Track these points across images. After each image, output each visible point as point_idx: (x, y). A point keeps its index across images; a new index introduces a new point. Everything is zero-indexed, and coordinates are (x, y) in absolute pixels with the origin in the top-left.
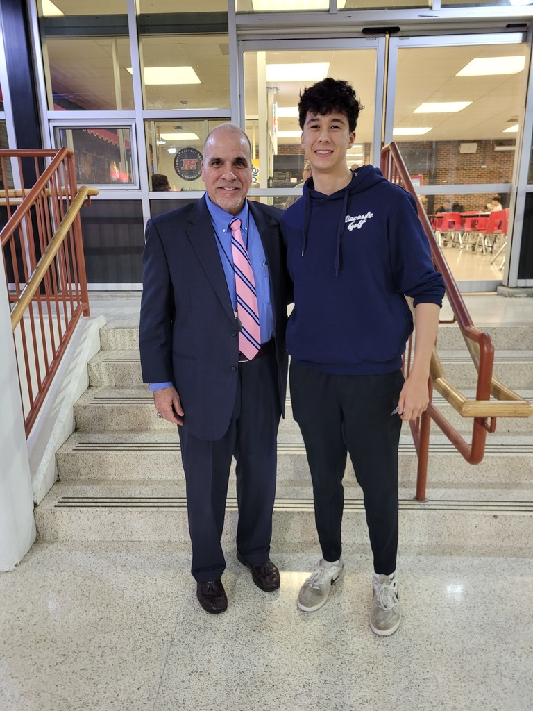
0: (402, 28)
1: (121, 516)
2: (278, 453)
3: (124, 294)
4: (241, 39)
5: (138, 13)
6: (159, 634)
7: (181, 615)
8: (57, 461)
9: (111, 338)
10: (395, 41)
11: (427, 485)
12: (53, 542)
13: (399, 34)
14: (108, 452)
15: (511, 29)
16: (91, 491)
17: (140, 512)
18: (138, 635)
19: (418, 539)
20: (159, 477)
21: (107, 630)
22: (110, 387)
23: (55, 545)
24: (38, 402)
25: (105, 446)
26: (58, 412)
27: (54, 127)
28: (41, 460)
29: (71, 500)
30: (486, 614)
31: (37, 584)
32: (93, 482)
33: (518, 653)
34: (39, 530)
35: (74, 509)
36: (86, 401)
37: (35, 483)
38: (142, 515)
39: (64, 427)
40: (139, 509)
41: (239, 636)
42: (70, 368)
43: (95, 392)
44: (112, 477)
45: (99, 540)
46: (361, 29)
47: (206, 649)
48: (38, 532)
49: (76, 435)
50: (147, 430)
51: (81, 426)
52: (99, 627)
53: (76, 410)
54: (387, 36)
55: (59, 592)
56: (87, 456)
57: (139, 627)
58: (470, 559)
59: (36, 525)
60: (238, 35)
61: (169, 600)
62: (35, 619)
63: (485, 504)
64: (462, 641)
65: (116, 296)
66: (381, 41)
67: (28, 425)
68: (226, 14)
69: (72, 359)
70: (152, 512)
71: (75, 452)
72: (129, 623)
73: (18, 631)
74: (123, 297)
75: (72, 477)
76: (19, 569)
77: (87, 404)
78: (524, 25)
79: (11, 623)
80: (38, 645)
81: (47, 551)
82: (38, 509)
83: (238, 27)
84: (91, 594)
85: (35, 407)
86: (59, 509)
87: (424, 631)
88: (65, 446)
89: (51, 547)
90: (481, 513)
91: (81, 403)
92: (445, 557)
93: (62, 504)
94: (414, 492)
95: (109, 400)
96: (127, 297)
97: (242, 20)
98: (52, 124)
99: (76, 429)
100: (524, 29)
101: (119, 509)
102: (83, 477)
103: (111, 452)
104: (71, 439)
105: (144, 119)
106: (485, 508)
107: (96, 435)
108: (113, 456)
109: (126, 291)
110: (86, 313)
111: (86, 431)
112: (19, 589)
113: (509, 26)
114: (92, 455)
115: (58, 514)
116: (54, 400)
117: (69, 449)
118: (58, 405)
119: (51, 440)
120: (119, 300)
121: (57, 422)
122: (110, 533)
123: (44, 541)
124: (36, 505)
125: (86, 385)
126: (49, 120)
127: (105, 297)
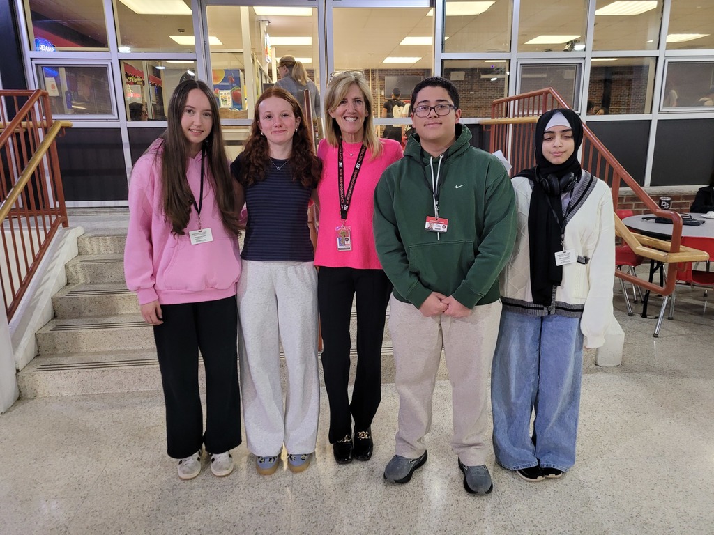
1: (88, 375)
3: (108, 210)
8: (37, 339)
9: (87, 244)
10: (330, 2)
12: (33, 399)
14: (80, 331)
16: (64, 361)
17: (103, 371)
20: (123, 348)
22: (86, 283)
23: (35, 400)
24: (19, 295)
25: (78, 327)
26: (37, 302)
27: (36, 65)
28: (22, 337)
29: (48, 367)
31: (18, 424)
32: (68, 354)
34: (21, 390)
35: (49, 372)
36: (64, 294)
37: (17, 354)
38: (105, 373)
39: (42, 313)
40: (103, 369)
42: (49, 268)
43: (72, 288)
44: (84, 350)
45: (71, 395)
48: (20, 392)
49: (54, 321)
50: (116, 315)
51: (59, 315)
53: (54, 302)
55: (35, 427)
56: (62, 335)
59: (18, 386)
65: (100, 212)
66: (320, 2)
67: (10, 313)
69: (51, 260)
70: (113, 371)
71: (52, 332)
74: (107, 212)
75: (50, 352)
77: (64, 296)
81: (28, 404)
82: (19, 374)
85: (17, 298)
86: (37, 373)
88: (44, 329)
89: (31, 402)
91: (59, 295)
93: (42, 369)
95: (83, 293)
96: (110, 212)
98: (34, 62)
99: (55, 317)
101: (87, 370)
102: (60, 352)
103: (82, 331)
104: (49, 324)
105: (119, 60)
107: (72, 321)
108: (84, 334)
109: (110, 207)
110: (65, 224)
111: (63, 318)
114: (66, 333)
115: (37, 377)
116: (34, 294)
117: (47, 330)
118: (37, 297)
119: (31, 323)
120: (102, 215)
121: (36, 310)
122: (80, 389)
123: (27, 399)
124: (18, 371)
125: (64, 282)
126: (32, 59)
127: (90, 212)
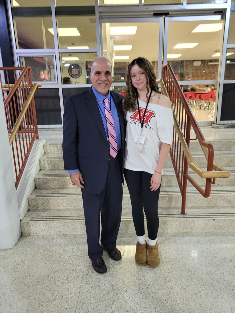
0: (170, 13)
1: (57, 224)
2: (123, 196)
3: (52, 130)
4: (101, 18)
5: (56, 6)
6: (77, 272)
7: (86, 264)
8: (28, 202)
9: (48, 149)
10: (167, 19)
11: (186, 208)
12: (28, 236)
13: (169, 15)
14: (51, 197)
15: (216, 14)
16: (44, 214)
17: (66, 222)
18: (68, 272)
19: (183, 230)
20: (73, 207)
21: (55, 271)
22: (49, 169)
23: (30, 237)
24: (19, 177)
25: (49, 195)
26: (28, 181)
27: (19, 56)
28: (22, 201)
29: (36, 218)
30: (211, 259)
31: (24, 253)
32: (44, 210)
33: (225, 274)
34: (22, 231)
35: (37, 222)
36: (40, 176)
37: (20, 211)
38: (66, 223)
39: (31, 187)
40: (65, 221)
41: (111, 271)
42: (32, 162)
43: (43, 172)
44: (52, 208)
45: (48, 234)
46: (153, 13)
47: (98, 277)
48: (22, 232)
49: (36, 190)
50: (66, 188)
51: (38, 187)
52: (52, 270)
53: (35, 180)
54: (164, 16)
55: (33, 256)
56: (41, 200)
57: (69, 269)
58: (204, 237)
59: (21, 229)
60: (99, 16)
61: (80, 258)
62: (24, 268)
63: (210, 215)
64: (202, 270)
65: (48, 131)
66: (161, 19)
68: (94, 7)
69: (33, 158)
70: (71, 222)
71: (36, 198)
72: (64, 268)
73: (17, 273)
74: (51, 131)
75: (35, 208)
76: (15, 247)
77: (40, 177)
78: (222, 12)
79: (14, 269)
80: (27, 278)
81: (26, 240)
82: (22, 222)
83: (100, 13)
84: (47, 257)
85: (18, 179)
86: (31, 222)
87: (187, 267)
88: (31, 195)
89: (28, 238)
90: (208, 218)
91: (37, 177)
92: (194, 237)
93: (32, 220)
94: (180, 211)
95: (49, 175)
96: (53, 131)
97: (101, 10)
98: (18, 55)
99: (36, 188)
100: (222, 14)
101: (57, 221)
102: (40, 208)
103: (52, 198)
104: (33, 192)
105: (59, 53)
106: (210, 216)
107: (45, 191)
108: (53, 199)
109: (53, 128)
110: (37, 138)
111: (40, 189)
112: (16, 256)
113: (215, 12)
114: (44, 199)
115: (30, 224)
116: (26, 176)
117: (34, 196)
118: (28, 178)
119: (26, 193)
120: (49, 132)
121: (28, 185)
122: (53, 232)
123: (25, 236)
124: (21, 220)
125: (39, 169)
126: (17, 53)
127: (43, 131)
